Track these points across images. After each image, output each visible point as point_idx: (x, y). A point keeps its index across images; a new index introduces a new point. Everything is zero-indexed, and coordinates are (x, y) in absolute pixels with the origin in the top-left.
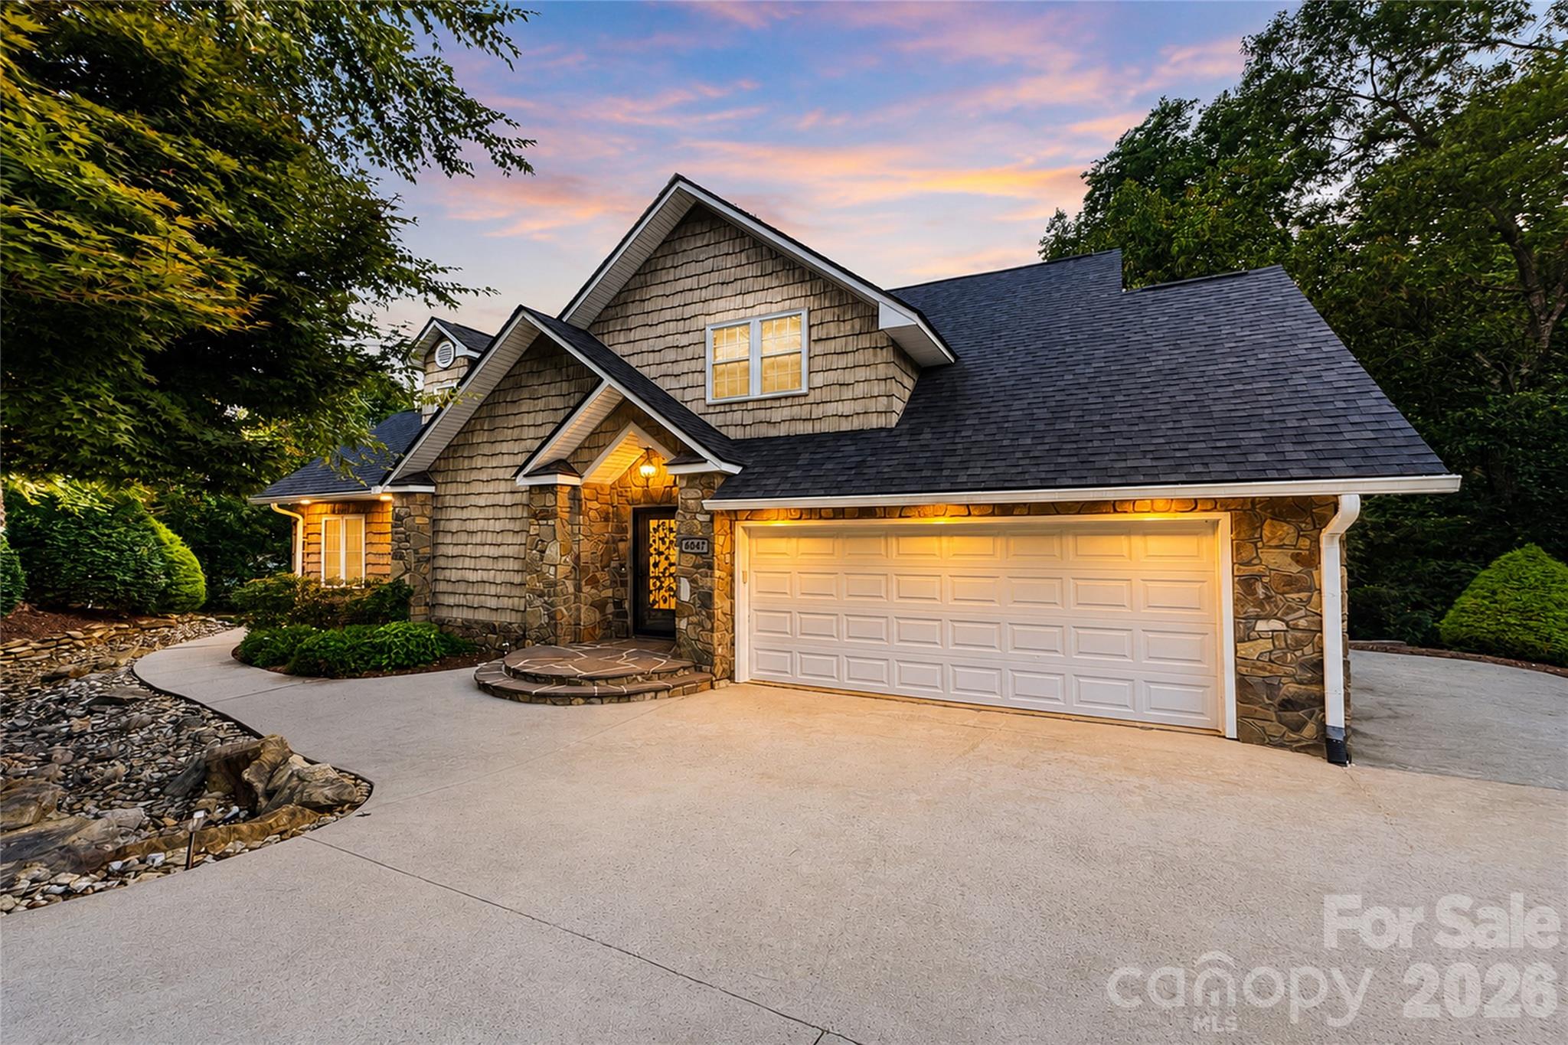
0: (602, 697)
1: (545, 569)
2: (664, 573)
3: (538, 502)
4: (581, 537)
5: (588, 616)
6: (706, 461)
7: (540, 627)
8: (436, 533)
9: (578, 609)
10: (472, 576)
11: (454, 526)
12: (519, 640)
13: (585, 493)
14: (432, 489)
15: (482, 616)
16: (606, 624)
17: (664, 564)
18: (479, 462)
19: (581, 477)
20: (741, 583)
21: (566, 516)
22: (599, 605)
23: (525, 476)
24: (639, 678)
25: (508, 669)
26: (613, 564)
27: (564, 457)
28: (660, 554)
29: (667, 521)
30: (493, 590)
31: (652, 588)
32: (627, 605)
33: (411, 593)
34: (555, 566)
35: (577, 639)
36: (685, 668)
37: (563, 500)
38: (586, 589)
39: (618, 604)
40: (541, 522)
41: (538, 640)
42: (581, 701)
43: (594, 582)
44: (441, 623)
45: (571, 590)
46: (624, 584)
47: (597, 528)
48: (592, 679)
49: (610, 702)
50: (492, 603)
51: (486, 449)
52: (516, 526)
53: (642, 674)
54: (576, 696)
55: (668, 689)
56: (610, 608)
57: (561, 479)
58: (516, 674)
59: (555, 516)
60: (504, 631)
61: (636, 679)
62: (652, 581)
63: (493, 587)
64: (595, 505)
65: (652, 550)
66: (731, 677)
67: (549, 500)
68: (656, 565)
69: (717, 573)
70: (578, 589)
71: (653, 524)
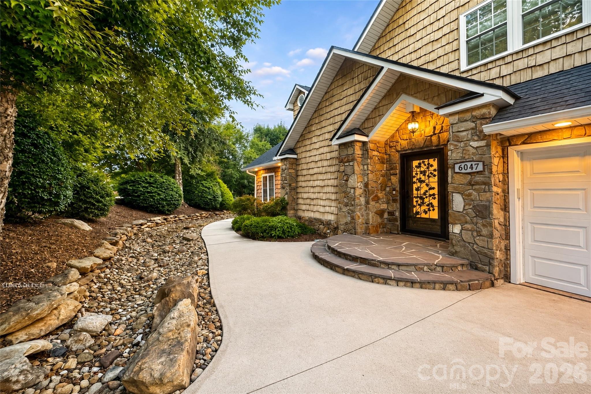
0: (398, 281)
1: (348, 190)
2: (425, 194)
3: (345, 153)
4: (369, 172)
5: (373, 219)
6: (482, 95)
7: (346, 223)
8: (297, 176)
9: (368, 214)
10: (312, 196)
11: (305, 172)
12: (335, 230)
13: (371, 146)
14: (295, 156)
15: (317, 216)
16: (383, 225)
17: (424, 188)
18: (314, 140)
19: (367, 136)
20: (517, 200)
21: (359, 160)
22: (381, 213)
23: (337, 139)
24: (426, 268)
25: (329, 247)
26: (388, 189)
27: (358, 126)
28: (421, 181)
29: (426, 160)
30: (322, 203)
31: (415, 204)
32: (397, 214)
33: (287, 204)
34: (354, 188)
35: (367, 232)
36: (462, 265)
37: (358, 151)
38: (372, 203)
39: (391, 213)
40: (346, 164)
41: (344, 231)
42: (381, 281)
43: (377, 199)
44: (300, 218)
45: (363, 203)
46: (394, 201)
47: (378, 166)
48: (388, 265)
49: (405, 286)
50: (322, 209)
51: (318, 133)
52: (333, 169)
53: (427, 265)
54: (376, 276)
55: (455, 284)
56: (386, 215)
57: (357, 137)
58: (334, 251)
59: (353, 160)
60: (328, 224)
61: (422, 269)
62: (415, 200)
63: (322, 201)
64: (375, 153)
65: (415, 180)
66: (507, 278)
67: (350, 151)
68: (418, 189)
69: (495, 189)
70: (367, 203)
71: (415, 163)
